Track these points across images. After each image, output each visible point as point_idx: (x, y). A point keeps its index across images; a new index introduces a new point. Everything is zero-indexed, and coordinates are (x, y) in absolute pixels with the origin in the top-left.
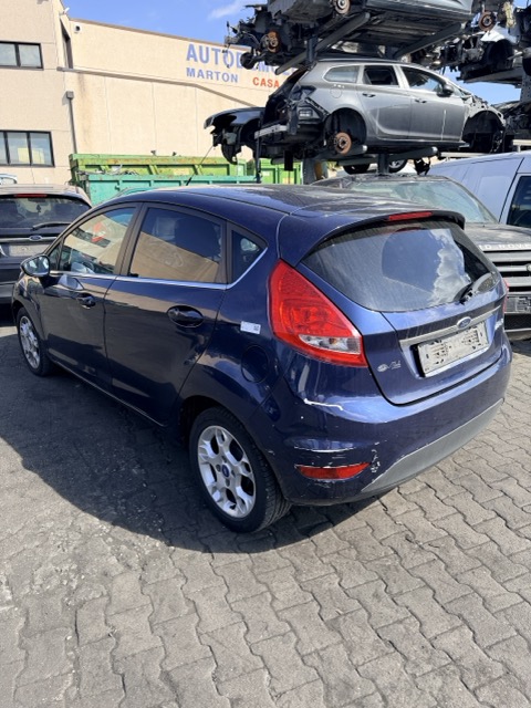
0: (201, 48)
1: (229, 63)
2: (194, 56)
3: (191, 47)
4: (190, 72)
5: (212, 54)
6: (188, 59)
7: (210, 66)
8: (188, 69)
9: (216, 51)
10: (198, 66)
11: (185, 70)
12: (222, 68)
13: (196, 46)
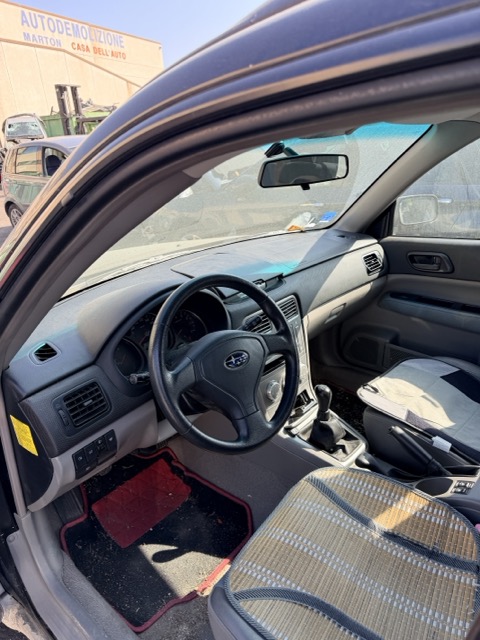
0: (30, 14)
1: (52, 28)
2: (27, 22)
3: (23, 13)
4: (26, 36)
5: (39, 19)
6: (23, 24)
7: (39, 32)
8: (24, 34)
9: (42, 17)
10: (31, 31)
11: (22, 35)
12: (49, 34)
13: (26, 11)
